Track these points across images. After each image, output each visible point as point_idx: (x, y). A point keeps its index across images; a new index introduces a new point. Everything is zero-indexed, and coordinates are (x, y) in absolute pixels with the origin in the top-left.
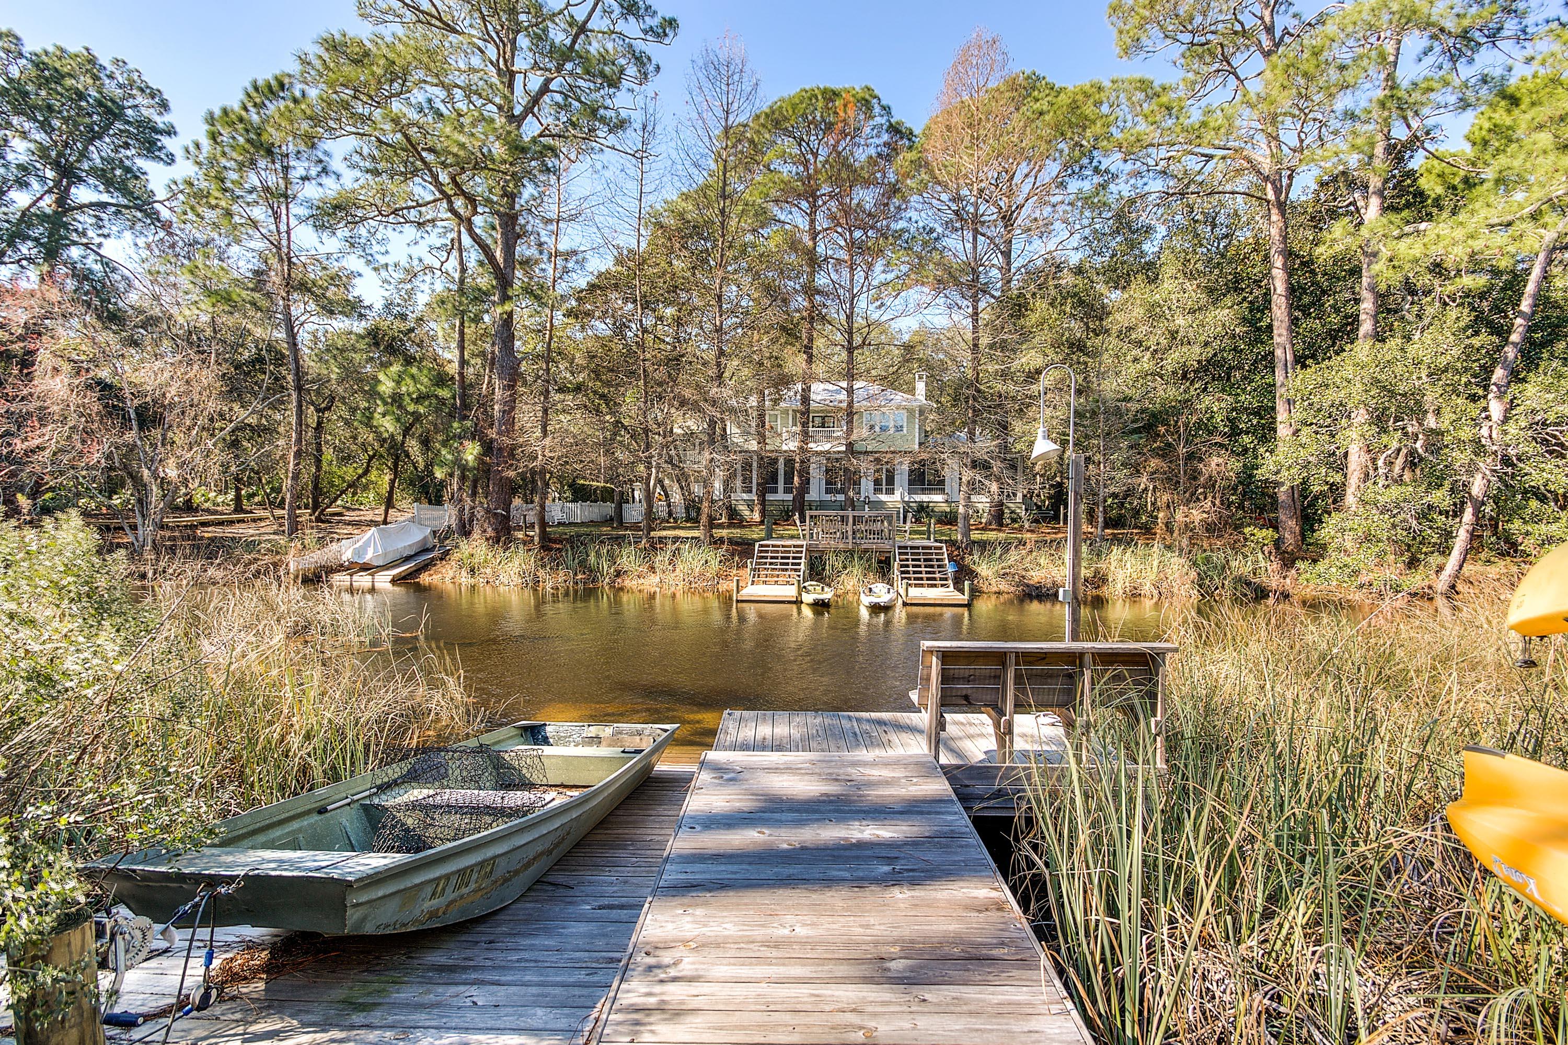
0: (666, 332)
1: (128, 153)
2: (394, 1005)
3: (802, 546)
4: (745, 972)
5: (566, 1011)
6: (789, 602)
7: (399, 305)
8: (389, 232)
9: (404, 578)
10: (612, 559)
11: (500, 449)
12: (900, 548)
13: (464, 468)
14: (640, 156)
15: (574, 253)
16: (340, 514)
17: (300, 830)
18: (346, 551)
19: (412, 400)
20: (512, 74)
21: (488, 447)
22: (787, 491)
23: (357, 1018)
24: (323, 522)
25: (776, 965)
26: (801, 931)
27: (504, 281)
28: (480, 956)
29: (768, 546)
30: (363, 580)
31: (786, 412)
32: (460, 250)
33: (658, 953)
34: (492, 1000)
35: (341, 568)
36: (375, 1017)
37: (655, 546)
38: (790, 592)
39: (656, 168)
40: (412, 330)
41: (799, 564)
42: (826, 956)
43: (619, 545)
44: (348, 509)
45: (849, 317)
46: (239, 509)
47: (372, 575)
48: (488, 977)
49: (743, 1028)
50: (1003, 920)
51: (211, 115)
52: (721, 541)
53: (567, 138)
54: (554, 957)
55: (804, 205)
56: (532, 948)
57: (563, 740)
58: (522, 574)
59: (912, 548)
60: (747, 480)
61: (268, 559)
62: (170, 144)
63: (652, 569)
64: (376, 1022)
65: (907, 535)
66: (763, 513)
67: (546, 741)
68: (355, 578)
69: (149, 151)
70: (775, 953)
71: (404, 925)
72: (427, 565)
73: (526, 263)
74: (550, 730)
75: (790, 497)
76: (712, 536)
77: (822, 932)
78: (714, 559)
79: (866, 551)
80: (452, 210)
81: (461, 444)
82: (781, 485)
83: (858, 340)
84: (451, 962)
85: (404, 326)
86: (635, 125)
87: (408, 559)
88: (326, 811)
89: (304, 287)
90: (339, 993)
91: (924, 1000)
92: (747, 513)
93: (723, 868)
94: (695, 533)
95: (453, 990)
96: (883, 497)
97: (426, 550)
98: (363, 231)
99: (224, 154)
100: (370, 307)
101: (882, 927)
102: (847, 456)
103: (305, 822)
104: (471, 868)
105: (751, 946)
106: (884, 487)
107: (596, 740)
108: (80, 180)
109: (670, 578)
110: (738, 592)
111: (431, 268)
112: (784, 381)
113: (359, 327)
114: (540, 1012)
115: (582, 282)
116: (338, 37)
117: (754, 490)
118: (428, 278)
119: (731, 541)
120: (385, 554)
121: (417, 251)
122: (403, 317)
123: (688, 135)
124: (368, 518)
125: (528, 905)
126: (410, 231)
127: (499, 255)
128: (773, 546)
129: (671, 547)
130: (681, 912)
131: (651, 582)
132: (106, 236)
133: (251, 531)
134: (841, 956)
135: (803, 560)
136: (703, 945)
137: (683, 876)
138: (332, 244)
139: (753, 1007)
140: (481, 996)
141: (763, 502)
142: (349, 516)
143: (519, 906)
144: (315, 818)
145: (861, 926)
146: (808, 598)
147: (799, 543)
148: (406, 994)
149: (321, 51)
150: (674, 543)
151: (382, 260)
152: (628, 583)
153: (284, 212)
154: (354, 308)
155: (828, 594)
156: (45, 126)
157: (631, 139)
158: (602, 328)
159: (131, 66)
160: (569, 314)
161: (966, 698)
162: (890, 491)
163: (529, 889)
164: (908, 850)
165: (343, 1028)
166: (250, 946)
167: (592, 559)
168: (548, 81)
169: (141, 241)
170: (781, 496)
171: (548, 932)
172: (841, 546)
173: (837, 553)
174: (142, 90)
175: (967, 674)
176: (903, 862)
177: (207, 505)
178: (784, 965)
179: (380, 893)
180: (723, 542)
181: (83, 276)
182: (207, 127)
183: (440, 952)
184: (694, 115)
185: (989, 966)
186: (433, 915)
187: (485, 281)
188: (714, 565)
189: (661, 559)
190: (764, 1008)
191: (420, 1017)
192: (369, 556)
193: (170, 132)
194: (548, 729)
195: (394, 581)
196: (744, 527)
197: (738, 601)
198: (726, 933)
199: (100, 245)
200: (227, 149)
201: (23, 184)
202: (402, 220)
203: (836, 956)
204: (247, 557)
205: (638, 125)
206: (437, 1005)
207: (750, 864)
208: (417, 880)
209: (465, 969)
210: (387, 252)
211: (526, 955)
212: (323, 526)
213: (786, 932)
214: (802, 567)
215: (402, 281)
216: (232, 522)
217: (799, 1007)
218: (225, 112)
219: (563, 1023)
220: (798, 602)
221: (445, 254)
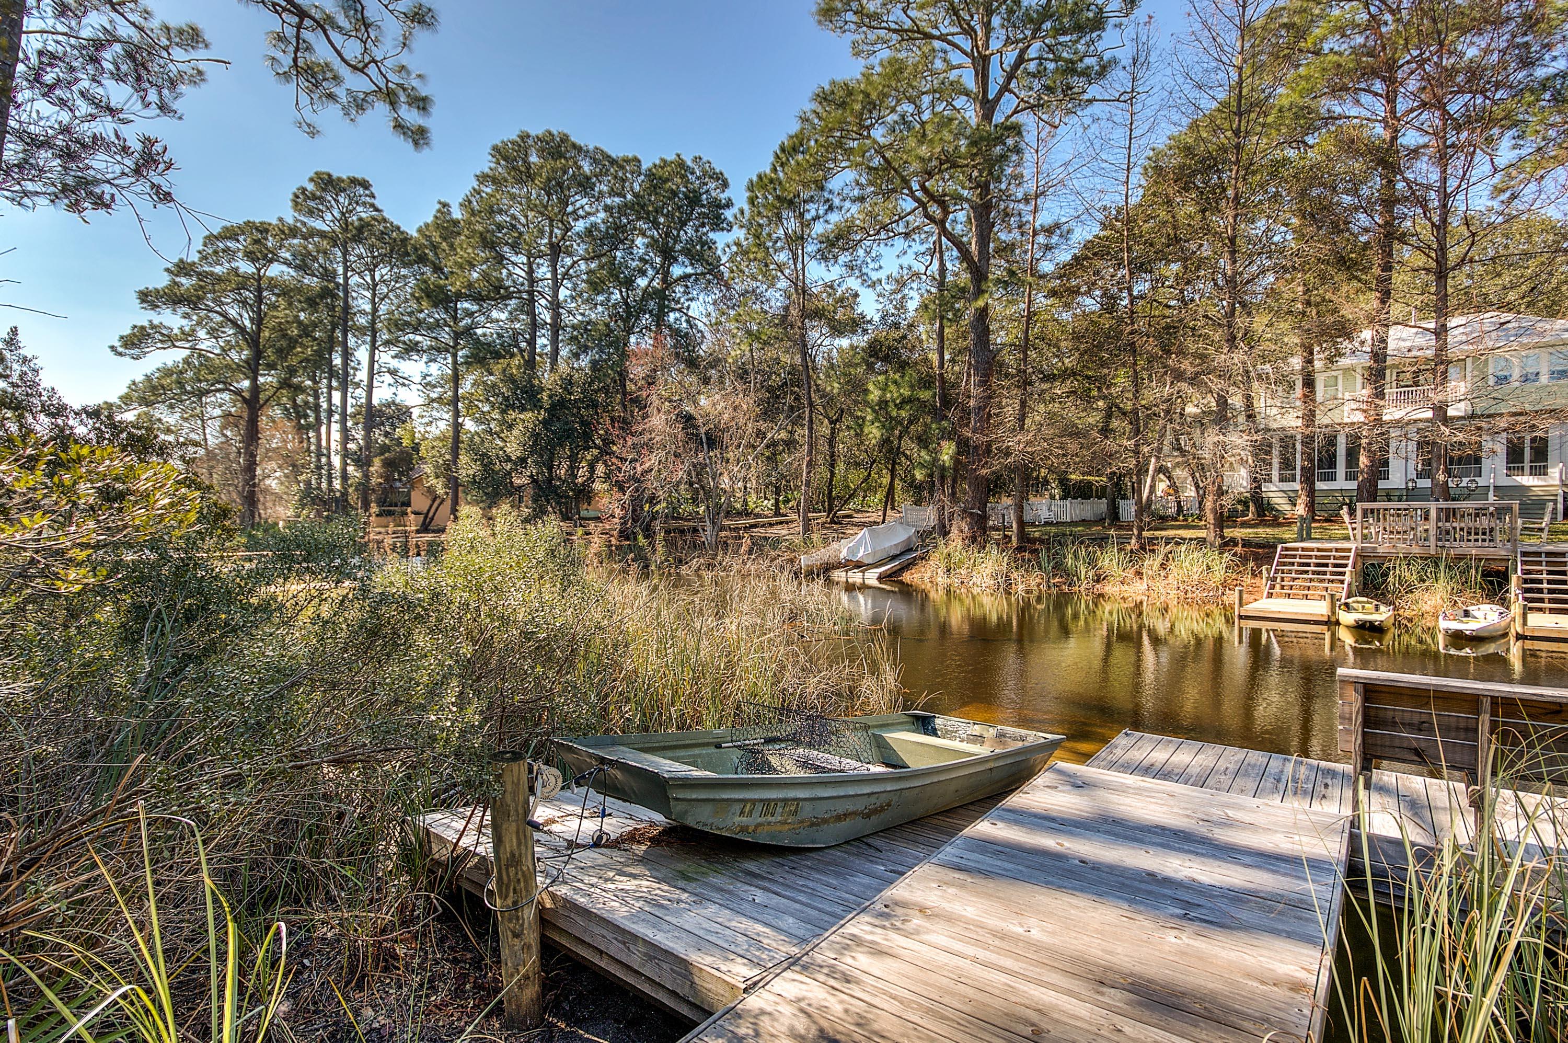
0: (1168, 295)
1: (705, 230)
2: (706, 884)
3: (1349, 550)
4: (957, 946)
5: (809, 926)
6: (1317, 623)
7: (893, 315)
8: (882, 249)
9: (890, 576)
10: (1092, 562)
11: (976, 448)
12: (1524, 554)
13: (943, 468)
14: (1129, 98)
15: (1057, 226)
16: (850, 516)
17: (699, 755)
18: (842, 549)
19: (896, 405)
20: (985, 59)
21: (963, 446)
22: (1350, 477)
23: (681, 883)
24: (835, 523)
25: (991, 951)
26: (1036, 934)
27: (979, 273)
28: (778, 876)
29: (1296, 549)
30: (855, 577)
31: (1349, 370)
32: (941, 252)
33: (897, 908)
34: (766, 902)
35: (838, 566)
36: (691, 886)
37: (1147, 546)
38: (1321, 609)
39: (1147, 106)
40: (904, 337)
41: (1343, 574)
42: (1045, 961)
43: (1100, 546)
44: (859, 511)
45: (1441, 228)
46: (777, 513)
47: (863, 572)
48: (775, 888)
49: (926, 984)
50: (1290, 1001)
51: (751, 181)
52: (1233, 542)
53: (1042, 106)
54: (828, 891)
55: (1378, 86)
56: (819, 881)
57: (948, 734)
58: (994, 576)
59: (1548, 554)
60: (1287, 464)
61: (787, 556)
62: (729, 214)
63: (1139, 574)
64: (690, 889)
65: (1544, 535)
66: (1311, 506)
67: (934, 733)
68: (850, 573)
69: (718, 225)
70: (997, 942)
71: (718, 829)
72: (909, 564)
73: (1007, 249)
74: (939, 722)
75: (1353, 485)
76: (1222, 537)
77: (1057, 942)
78: (1220, 564)
79: (1460, 558)
80: (927, 216)
81: (939, 444)
82: (1341, 468)
83: (1454, 254)
84: (758, 871)
85: (896, 334)
86: (1124, 62)
87: (894, 558)
88: (721, 747)
89: (818, 314)
90: (681, 866)
91: (1120, 1031)
92: (1288, 507)
93: (999, 863)
94: (1202, 534)
95: (747, 887)
96: (1526, 480)
97: (910, 550)
98: (861, 252)
99: (759, 213)
100: (870, 322)
101: (1127, 959)
102: (1433, 424)
103: (704, 751)
104: (776, 801)
105: (978, 930)
106: (1527, 465)
107: (979, 739)
108: (676, 260)
109: (1159, 585)
110: (1241, 605)
111: (917, 275)
112: (1345, 330)
113: (861, 341)
114: (791, 920)
115: (1065, 257)
116: (827, 87)
117: (1298, 477)
118: (915, 285)
119: (1246, 543)
120: (874, 553)
121: (908, 260)
122: (896, 326)
123: (1190, 54)
124: (871, 519)
125: (839, 854)
126: (900, 243)
127: (974, 248)
128: (1303, 549)
129: (1163, 550)
130: (935, 885)
131: (1137, 590)
132: (691, 300)
133: (784, 532)
134: (1060, 967)
135: (1349, 568)
136: (936, 916)
137: (958, 860)
138: (834, 272)
139: (945, 973)
140: (760, 897)
141: (1311, 492)
142: (859, 518)
143: (831, 852)
144: (713, 750)
145: (1103, 950)
146: (1347, 618)
147: (1346, 545)
148: (716, 880)
149: (815, 106)
150: (1167, 544)
151: (874, 276)
152: (1109, 589)
153: (800, 252)
154: (856, 324)
155: (1383, 615)
156: (656, 225)
157: (1119, 80)
158: (1090, 304)
159: (705, 159)
160: (1053, 293)
161: (1417, 752)
162: (1540, 470)
163: (847, 842)
164: (1222, 905)
165: (670, 885)
166: (652, 824)
167: (1069, 561)
168: (1023, 51)
169: (709, 299)
170: (1341, 483)
171: (838, 875)
172: (1416, 550)
173: (1408, 559)
174: (711, 177)
175: (1416, 719)
176: (1203, 911)
177: (757, 510)
178: (998, 954)
179: (694, 796)
180: (1236, 545)
181: (676, 333)
182: (748, 194)
183: (755, 863)
184: (1198, 26)
185: (1226, 1032)
186: (744, 829)
187: (965, 278)
188: (1219, 572)
189: (1151, 563)
190: (956, 977)
191: (716, 896)
192: (860, 554)
193: (729, 204)
194: (938, 721)
195: (880, 578)
196: (1280, 525)
197: (1241, 617)
198: (964, 913)
199: (688, 308)
200: (761, 209)
201: (643, 273)
202: (891, 234)
203: (1056, 964)
204: (773, 553)
205: (1126, 61)
206: (729, 892)
207: (1028, 867)
208: (725, 796)
209: (764, 878)
210: (881, 267)
211: (810, 884)
212: (835, 527)
213: (1020, 930)
214: (1347, 578)
215: (894, 292)
216: (771, 525)
217: (988, 989)
218: (760, 177)
219: (801, 933)
220: (1332, 623)
221: (929, 258)
